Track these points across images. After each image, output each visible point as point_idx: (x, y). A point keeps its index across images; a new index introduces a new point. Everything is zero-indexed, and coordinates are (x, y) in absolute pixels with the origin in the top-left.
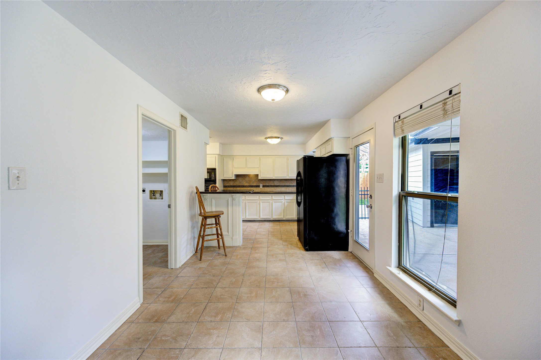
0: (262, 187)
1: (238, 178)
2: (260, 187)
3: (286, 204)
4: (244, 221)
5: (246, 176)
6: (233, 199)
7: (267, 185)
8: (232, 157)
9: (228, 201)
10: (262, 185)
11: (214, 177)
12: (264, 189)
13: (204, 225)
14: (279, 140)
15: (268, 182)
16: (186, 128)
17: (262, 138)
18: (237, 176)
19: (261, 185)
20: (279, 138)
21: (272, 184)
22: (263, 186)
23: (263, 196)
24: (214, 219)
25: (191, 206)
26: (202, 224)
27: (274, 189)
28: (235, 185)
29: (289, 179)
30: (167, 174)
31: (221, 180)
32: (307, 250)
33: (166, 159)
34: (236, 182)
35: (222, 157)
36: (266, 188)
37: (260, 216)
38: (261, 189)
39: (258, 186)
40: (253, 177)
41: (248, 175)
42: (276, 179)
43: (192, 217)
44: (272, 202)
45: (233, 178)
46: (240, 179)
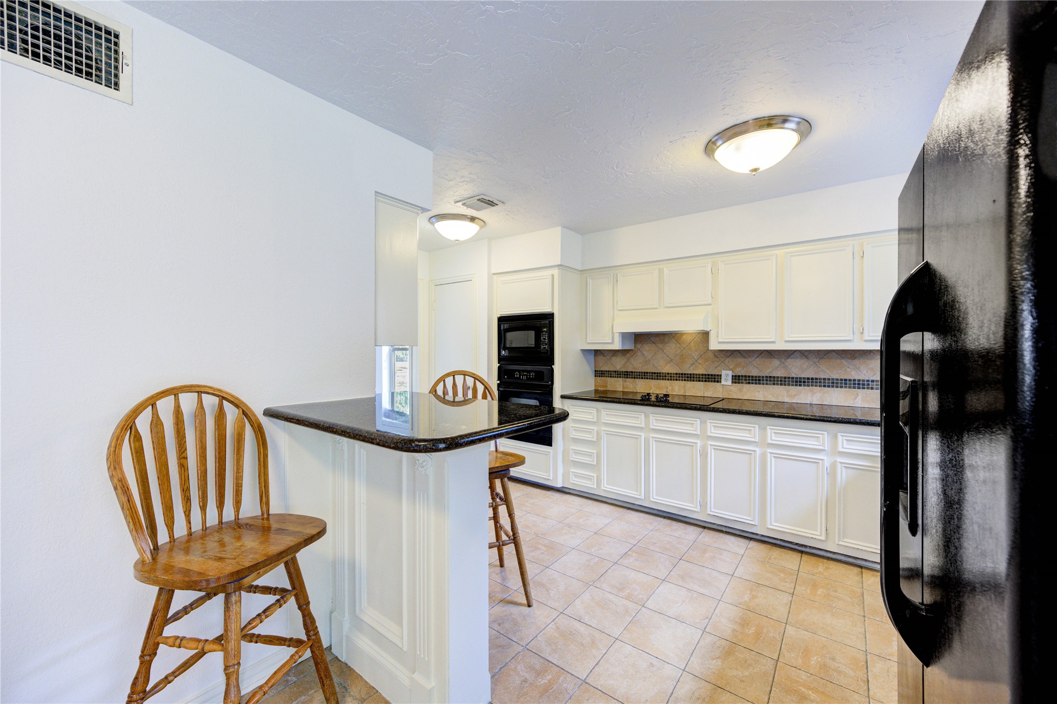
0: (729, 383)
1: (639, 346)
2: (723, 382)
3: (842, 475)
5: (666, 340)
7: (755, 373)
8: (610, 271)
10: (730, 373)
12: (741, 390)
15: (758, 361)
18: (640, 338)
19: (727, 376)
21: (780, 373)
22: (736, 379)
27: (788, 391)
28: (630, 368)
34: (632, 360)
35: (582, 277)
36: (746, 387)
37: (704, 505)
38: (726, 388)
39: (715, 378)
40: (692, 344)
42: (795, 351)
44: (763, 457)
45: (617, 345)
46: (647, 349)
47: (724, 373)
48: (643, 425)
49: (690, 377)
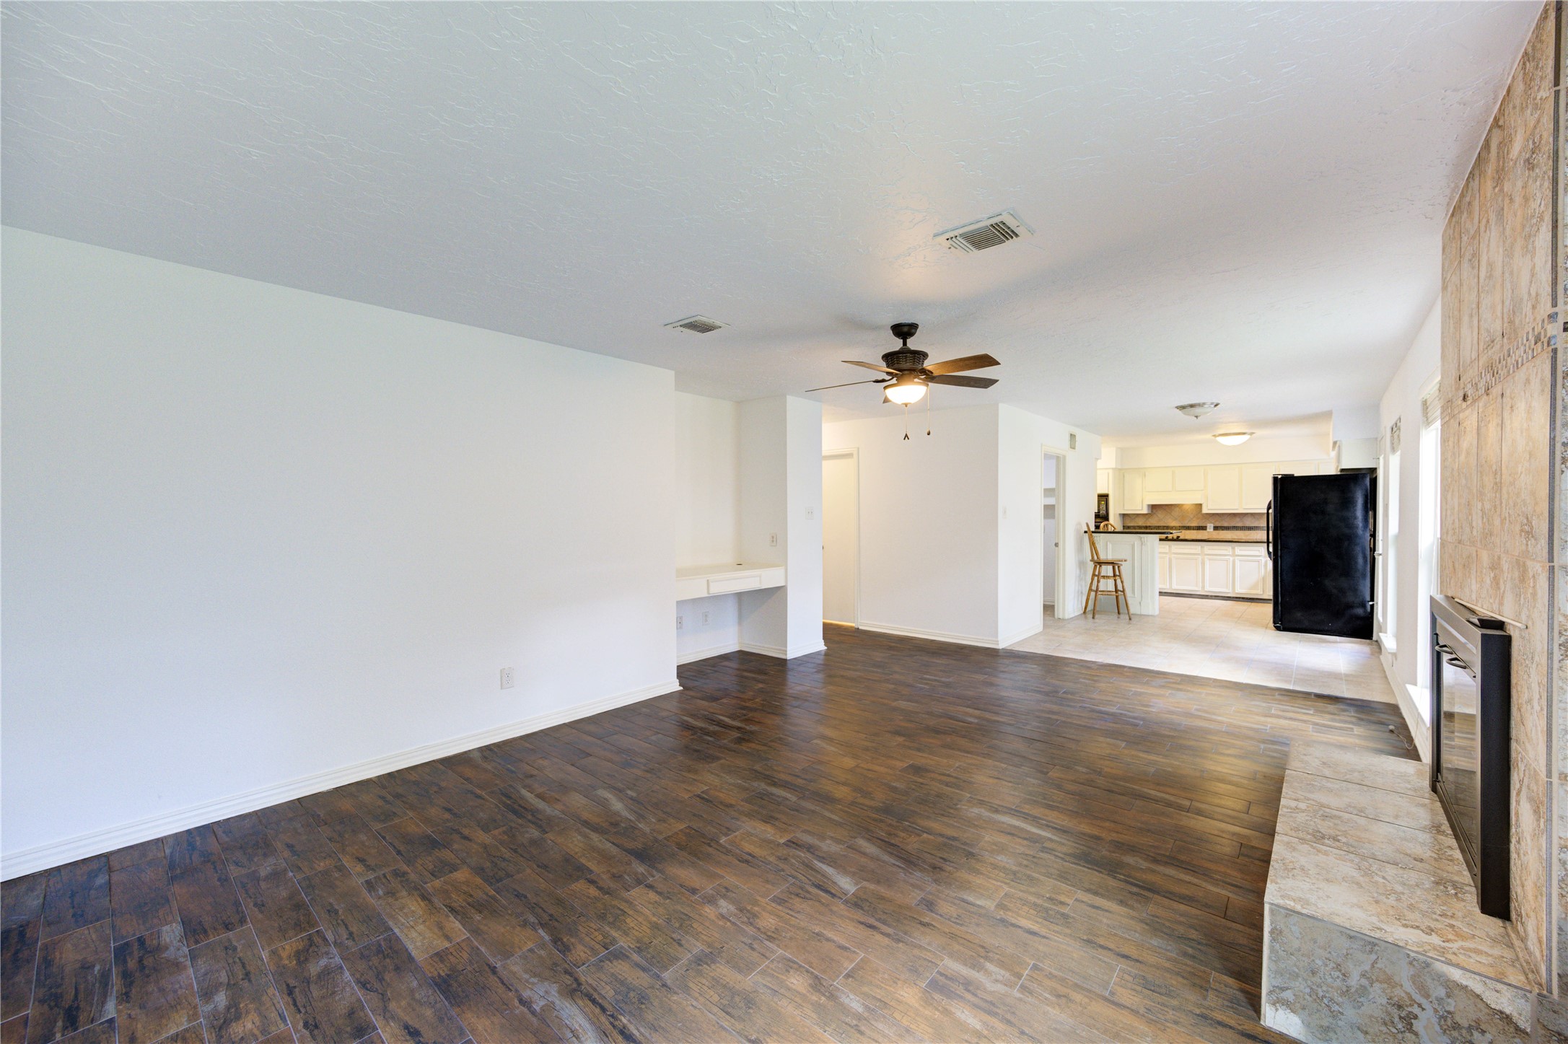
0: (1212, 530)
1: (1154, 511)
2: (1208, 530)
4: (1161, 594)
6: (1142, 544)
7: (1226, 525)
8: (1141, 471)
9: (1133, 546)
10: (1212, 525)
11: (1104, 509)
12: (1218, 534)
13: (1096, 576)
14: (1246, 438)
15: (1228, 519)
16: (1074, 448)
17: (1208, 436)
18: (1154, 507)
19: (1210, 527)
20: (1244, 434)
21: (1239, 524)
22: (1216, 528)
23: (1210, 547)
24: (1110, 568)
25: (1080, 549)
26: (1094, 575)
27: (1244, 533)
28: (1148, 525)
29: (1247, 514)
30: (1054, 506)
31: (1118, 516)
32: (1278, 629)
33: (1054, 486)
35: (1121, 473)
36: (1222, 532)
37: (1203, 587)
38: (1210, 532)
39: (1204, 528)
41: (1179, 505)
43: (1081, 564)
44: (1234, 560)
45: (1145, 511)
46: (1160, 514)
47: (1208, 525)
48: (1167, 551)
49: (1188, 528)
